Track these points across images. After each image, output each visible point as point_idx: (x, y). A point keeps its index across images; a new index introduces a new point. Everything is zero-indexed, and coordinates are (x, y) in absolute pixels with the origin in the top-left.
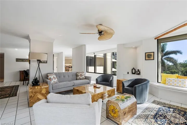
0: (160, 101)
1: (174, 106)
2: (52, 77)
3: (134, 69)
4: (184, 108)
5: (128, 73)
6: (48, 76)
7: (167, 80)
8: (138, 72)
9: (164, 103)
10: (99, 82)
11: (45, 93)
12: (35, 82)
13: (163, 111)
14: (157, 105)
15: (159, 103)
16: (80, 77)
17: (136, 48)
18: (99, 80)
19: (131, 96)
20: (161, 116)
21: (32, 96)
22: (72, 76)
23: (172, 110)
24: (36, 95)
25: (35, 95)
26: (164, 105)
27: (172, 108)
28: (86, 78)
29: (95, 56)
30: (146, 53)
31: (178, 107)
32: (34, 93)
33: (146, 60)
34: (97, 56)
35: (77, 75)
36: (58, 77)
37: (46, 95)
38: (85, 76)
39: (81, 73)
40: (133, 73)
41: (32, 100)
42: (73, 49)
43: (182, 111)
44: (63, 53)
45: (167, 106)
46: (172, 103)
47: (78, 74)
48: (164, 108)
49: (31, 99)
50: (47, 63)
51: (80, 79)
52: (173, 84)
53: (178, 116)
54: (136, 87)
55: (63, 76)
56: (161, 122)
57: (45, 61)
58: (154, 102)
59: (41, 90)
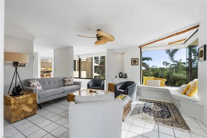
0: (144, 99)
1: (153, 101)
2: (35, 84)
3: (121, 73)
4: (159, 102)
5: (116, 77)
6: (30, 83)
7: (147, 81)
8: (125, 76)
9: (147, 100)
10: (90, 87)
11: (32, 103)
12: (17, 91)
13: (148, 105)
14: (143, 101)
15: (143, 100)
16: (68, 82)
17: (123, 54)
18: (90, 85)
19: (127, 96)
20: (147, 108)
21: (15, 108)
22: (59, 82)
23: (153, 104)
24: (21, 106)
25: (19, 107)
26: (147, 101)
27: (153, 103)
28: (75, 83)
29: (79, 59)
30: (132, 59)
31: (155, 101)
32: (18, 105)
33: (132, 65)
34: (82, 60)
35: (64, 81)
36: (42, 84)
37: (33, 105)
38: (73, 82)
39: (69, 79)
40: (120, 77)
41: (15, 114)
42: (54, 50)
43: (158, 103)
44: (38, 54)
45: (149, 101)
46: (151, 99)
47: (65, 79)
48: (147, 103)
49: (13, 113)
50: (24, 66)
51: (69, 85)
52: (152, 85)
53: (157, 107)
54: (128, 88)
55: (48, 83)
56: (149, 113)
57: (22, 64)
58: (140, 100)
59: (27, 100)
